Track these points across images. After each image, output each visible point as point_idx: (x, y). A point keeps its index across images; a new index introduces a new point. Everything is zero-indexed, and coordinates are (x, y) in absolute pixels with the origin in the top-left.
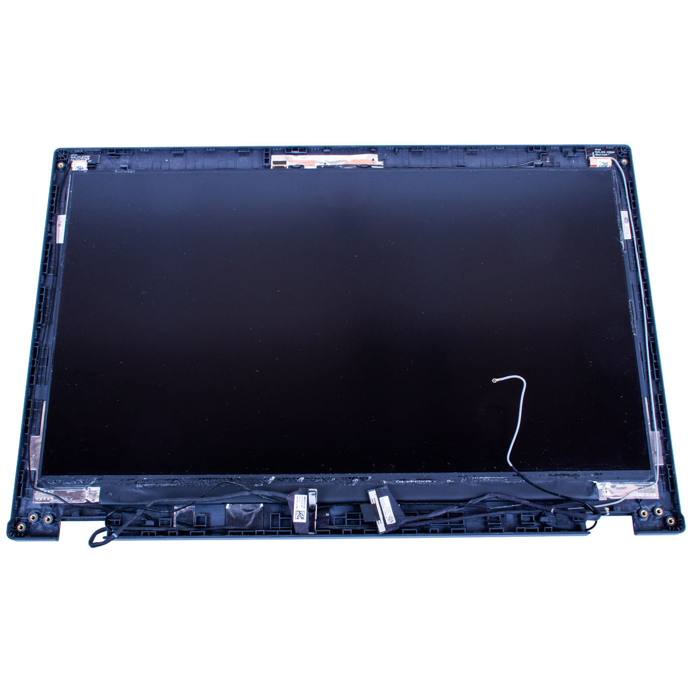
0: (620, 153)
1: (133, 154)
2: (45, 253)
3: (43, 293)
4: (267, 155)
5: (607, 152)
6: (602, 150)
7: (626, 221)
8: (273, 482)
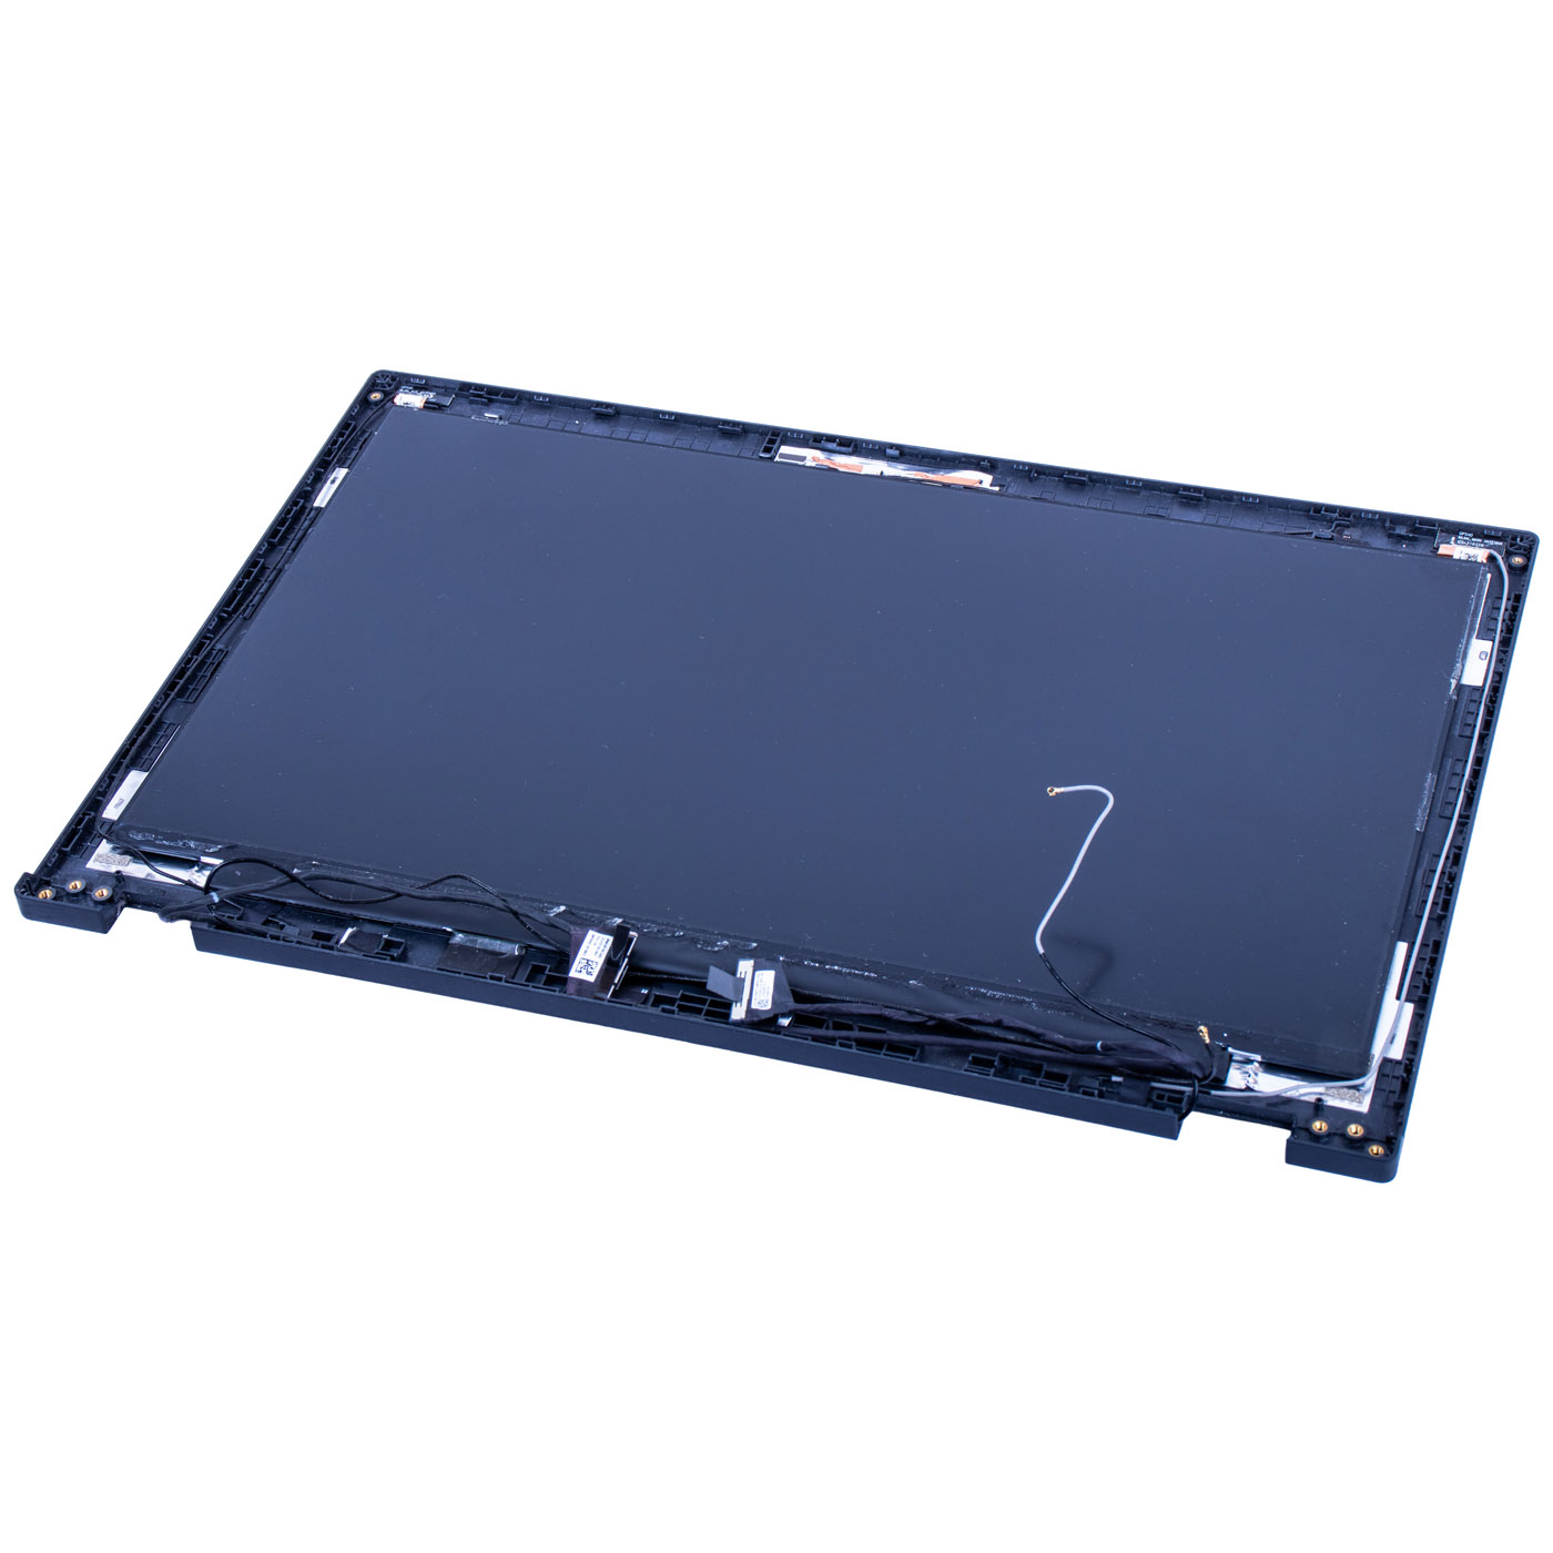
0: (1512, 545)
1: (517, 403)
2: (286, 511)
3: (255, 567)
4: (772, 442)
5: (1486, 541)
6: (1474, 537)
7: (1483, 657)
8: (559, 915)
